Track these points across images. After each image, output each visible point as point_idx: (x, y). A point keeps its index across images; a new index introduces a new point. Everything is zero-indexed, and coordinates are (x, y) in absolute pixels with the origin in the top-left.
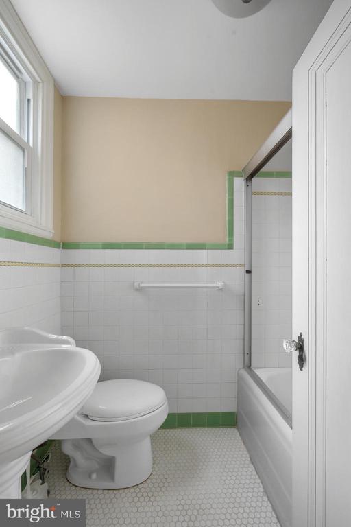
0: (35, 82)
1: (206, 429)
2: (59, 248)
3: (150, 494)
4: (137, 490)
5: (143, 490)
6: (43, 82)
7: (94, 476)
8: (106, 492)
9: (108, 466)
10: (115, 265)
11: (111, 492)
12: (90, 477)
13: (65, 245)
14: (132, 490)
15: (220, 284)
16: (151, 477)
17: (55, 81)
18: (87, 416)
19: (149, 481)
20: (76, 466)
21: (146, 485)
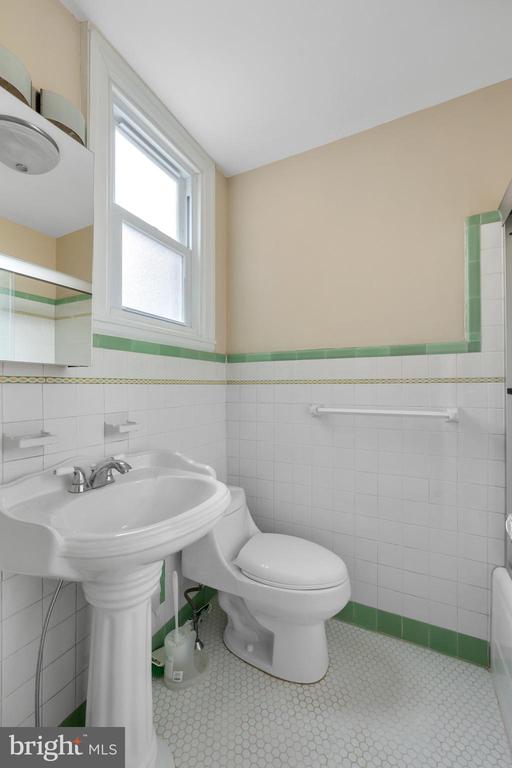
0: (194, 175)
1: (429, 651)
2: (224, 362)
3: (316, 704)
4: (300, 690)
5: (307, 693)
6: (202, 172)
7: (250, 648)
8: (261, 674)
9: (267, 643)
10: (287, 382)
11: (267, 677)
12: (246, 648)
13: (231, 358)
14: (293, 687)
15: (451, 412)
16: (323, 682)
17: (216, 165)
18: (240, 570)
19: (317, 685)
20: (233, 628)
21: (312, 689)
